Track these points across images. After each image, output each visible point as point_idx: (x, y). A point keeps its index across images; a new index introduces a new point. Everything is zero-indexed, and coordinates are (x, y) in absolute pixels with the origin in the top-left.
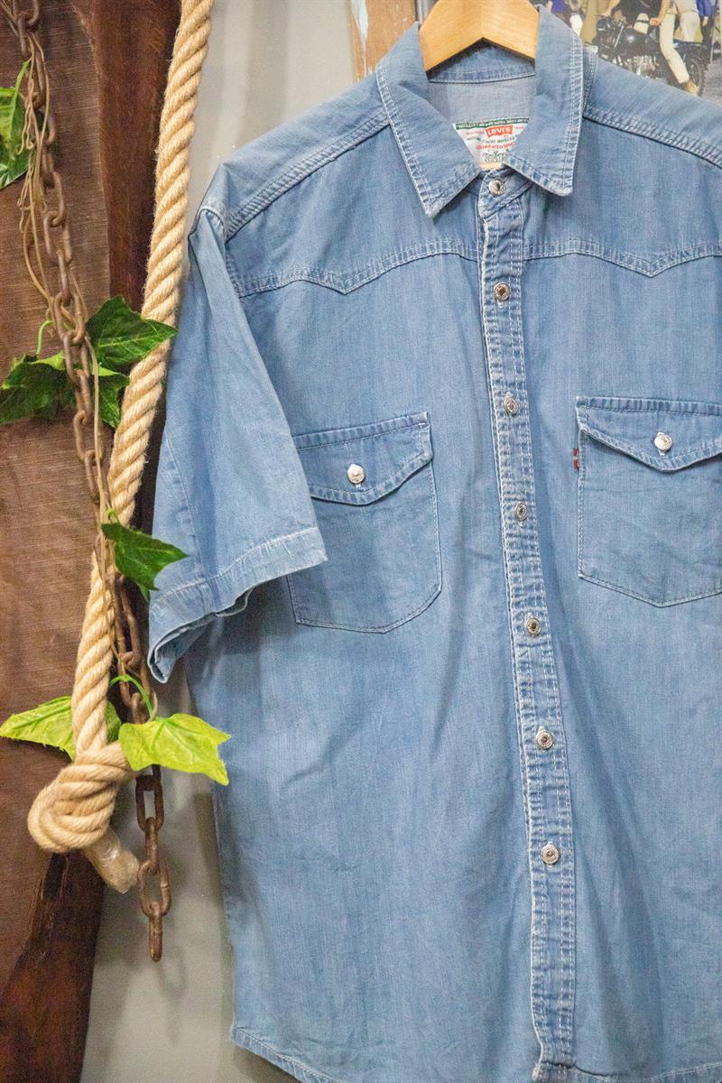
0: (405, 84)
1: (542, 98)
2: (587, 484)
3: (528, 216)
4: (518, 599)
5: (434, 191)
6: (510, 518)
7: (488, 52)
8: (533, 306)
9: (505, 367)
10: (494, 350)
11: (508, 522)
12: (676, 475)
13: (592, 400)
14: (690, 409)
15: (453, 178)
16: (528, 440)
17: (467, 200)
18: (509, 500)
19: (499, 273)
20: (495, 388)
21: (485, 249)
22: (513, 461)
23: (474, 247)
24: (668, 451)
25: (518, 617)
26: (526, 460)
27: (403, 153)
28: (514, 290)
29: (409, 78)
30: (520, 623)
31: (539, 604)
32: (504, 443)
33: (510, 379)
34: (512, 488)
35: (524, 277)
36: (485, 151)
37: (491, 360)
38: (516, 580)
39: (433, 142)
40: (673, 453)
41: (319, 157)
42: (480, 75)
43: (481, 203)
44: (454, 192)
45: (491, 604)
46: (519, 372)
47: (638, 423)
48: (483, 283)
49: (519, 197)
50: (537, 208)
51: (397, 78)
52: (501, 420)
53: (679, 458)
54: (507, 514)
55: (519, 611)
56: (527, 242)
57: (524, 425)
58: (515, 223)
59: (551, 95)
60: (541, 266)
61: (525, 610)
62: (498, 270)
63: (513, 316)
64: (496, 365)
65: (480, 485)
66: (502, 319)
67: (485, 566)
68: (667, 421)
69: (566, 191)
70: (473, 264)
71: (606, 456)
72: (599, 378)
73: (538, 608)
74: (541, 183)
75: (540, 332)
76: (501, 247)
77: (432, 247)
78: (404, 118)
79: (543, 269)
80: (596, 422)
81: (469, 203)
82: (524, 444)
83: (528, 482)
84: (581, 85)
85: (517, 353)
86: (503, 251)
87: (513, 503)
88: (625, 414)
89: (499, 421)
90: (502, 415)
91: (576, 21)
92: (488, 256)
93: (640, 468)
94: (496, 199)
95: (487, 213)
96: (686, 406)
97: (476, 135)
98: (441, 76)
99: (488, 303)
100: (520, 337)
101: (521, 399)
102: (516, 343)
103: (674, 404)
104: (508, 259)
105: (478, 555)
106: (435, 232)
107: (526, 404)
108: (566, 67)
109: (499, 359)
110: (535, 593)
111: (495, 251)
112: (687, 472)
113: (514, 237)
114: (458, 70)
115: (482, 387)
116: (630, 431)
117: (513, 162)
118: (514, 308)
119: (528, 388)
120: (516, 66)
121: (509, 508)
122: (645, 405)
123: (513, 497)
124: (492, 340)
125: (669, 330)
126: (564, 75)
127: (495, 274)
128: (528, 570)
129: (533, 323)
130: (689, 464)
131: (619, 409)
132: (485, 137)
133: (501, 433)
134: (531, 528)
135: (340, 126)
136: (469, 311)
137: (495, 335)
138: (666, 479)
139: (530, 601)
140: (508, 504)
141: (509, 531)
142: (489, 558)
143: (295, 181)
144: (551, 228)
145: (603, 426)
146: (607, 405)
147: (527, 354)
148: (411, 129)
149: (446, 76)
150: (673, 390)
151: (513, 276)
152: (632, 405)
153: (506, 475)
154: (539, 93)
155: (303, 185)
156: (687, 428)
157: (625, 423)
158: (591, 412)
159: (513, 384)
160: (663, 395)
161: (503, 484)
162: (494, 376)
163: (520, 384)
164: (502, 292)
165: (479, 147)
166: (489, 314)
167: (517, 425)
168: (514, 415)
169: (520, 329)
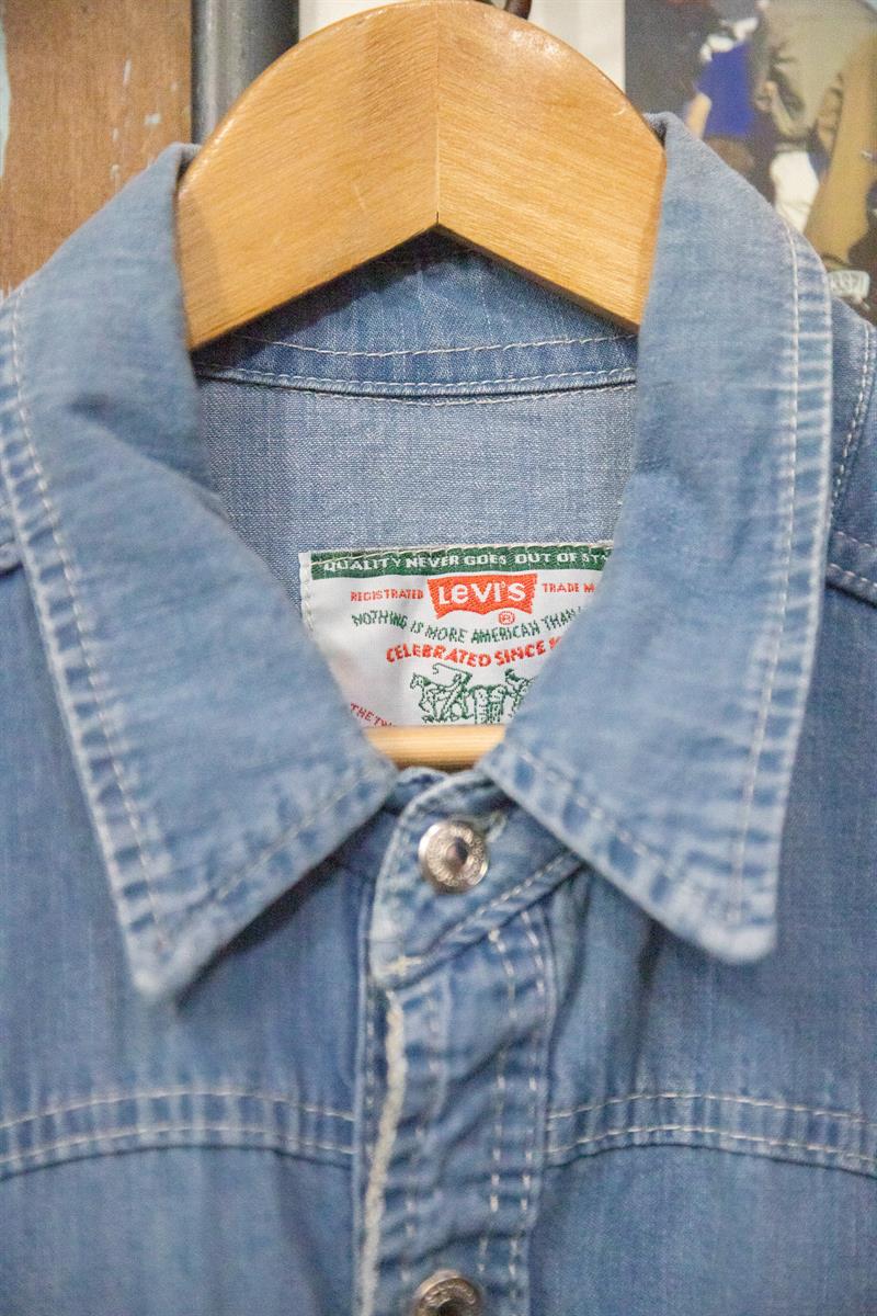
0: (92, 407)
1: (656, 489)
3: (575, 978)
5: (181, 878)
7: (455, 276)
15: (268, 823)
17: (330, 900)
19: (438, 1233)
21: (387, 1126)
23: (344, 1102)
27: (67, 699)
29: (114, 381)
35: (544, 1236)
36: (421, 666)
39: (194, 659)
42: (421, 366)
43: (384, 924)
44: (268, 886)
48: (369, 1279)
49: (545, 901)
51: (63, 385)
56: (566, 1091)
58: (517, 1016)
59: (692, 484)
60: (616, 1178)
62: (434, 1213)
69: (749, 943)
70: (332, 1183)
74: (637, 886)
76: (456, 1123)
77: (159, 1109)
78: (84, 551)
79: (626, 1187)
81: (337, 910)
84: (823, 461)
86: (461, 1138)
91: (794, 173)
92: (399, 1162)
94: (450, 908)
95: (403, 966)
97: (387, 605)
98: (266, 358)
104: (480, 1166)
106: (176, 1040)
108: (761, 383)
111: (428, 1141)
113: (514, 1070)
114: (336, 340)
117: (523, 775)
120: (560, 339)
126: (752, 417)
127: (421, 1238)
132: (424, 611)
144: (668, 1026)
148: (111, 595)
149: (285, 361)
151: (502, 1235)
154: (648, 465)
164: (449, 1310)
165: (397, 654)
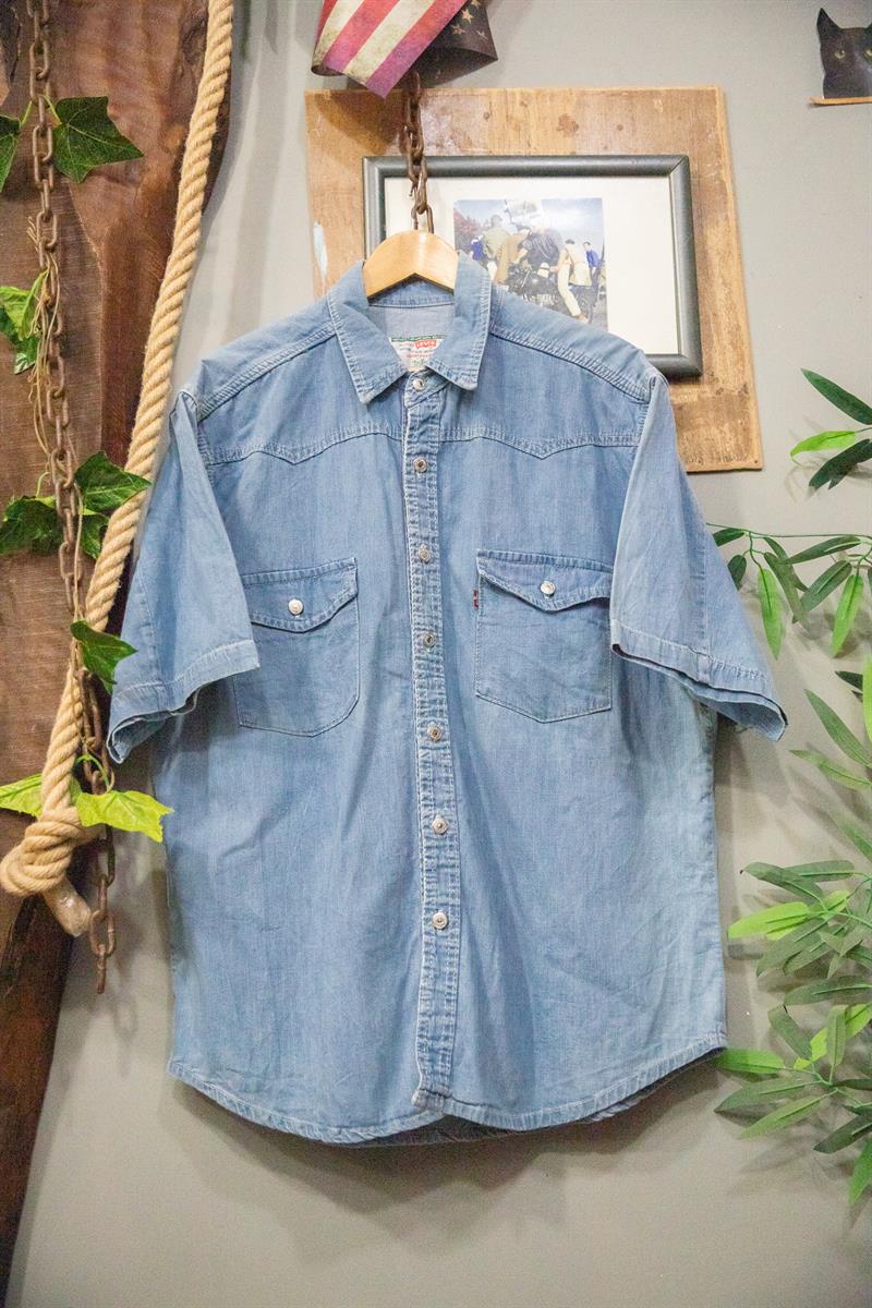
0: (348, 303)
1: (459, 319)
2: (484, 619)
3: (444, 407)
4: (423, 710)
5: (368, 385)
6: (419, 644)
7: (418, 284)
8: (446, 478)
9: (422, 524)
10: (412, 511)
11: (417, 647)
12: (558, 615)
13: (491, 553)
14: (571, 564)
15: (383, 375)
16: (439, 584)
17: (395, 395)
18: (419, 629)
19: (418, 450)
20: (412, 540)
21: (408, 431)
22: (424, 599)
23: (400, 430)
24: (552, 595)
25: (422, 725)
26: (435, 599)
27: (345, 355)
28: (431, 465)
29: (351, 299)
30: (423, 729)
31: (441, 716)
32: (417, 584)
33: (424, 534)
34: (422, 620)
35: (440, 454)
36: (414, 359)
37: (409, 518)
38: (422, 694)
39: (370, 348)
40: (555, 597)
41: (278, 357)
42: (413, 302)
43: (407, 396)
44: (384, 386)
45: (399, 714)
46: (433, 529)
47: (528, 572)
48: (405, 457)
49: (438, 392)
50: (451, 402)
51: (344, 299)
52: (415, 566)
53: (560, 601)
54: (417, 641)
55: (423, 719)
56: (443, 427)
57: (435, 571)
58: (433, 412)
59: (465, 316)
60: (454, 448)
61: (429, 719)
62: (417, 448)
63: (430, 486)
64: (413, 522)
65: (395, 617)
66: (420, 486)
67: (397, 683)
68: (552, 572)
69: (471, 386)
70: (398, 443)
71: (501, 597)
72: (497, 535)
73: (440, 719)
74: (452, 379)
75: (452, 499)
76: (421, 430)
77: (365, 429)
78: (348, 329)
79: (456, 449)
80: (493, 569)
81: (397, 397)
82: (435, 587)
83: (436, 617)
84: (489, 308)
85: (432, 515)
86: (422, 434)
87: (422, 632)
88: (517, 565)
89: (413, 566)
90: (416, 561)
91: (492, 266)
92: (410, 436)
93: (528, 607)
94: (419, 393)
95: (410, 403)
96: (568, 561)
97: (408, 347)
98: (381, 301)
99: (409, 473)
100: (435, 503)
101: (434, 551)
102: (432, 506)
103: (558, 560)
104: (426, 440)
105: (390, 673)
106: (368, 416)
107: (438, 555)
108: (477, 295)
109: (416, 518)
110: (438, 707)
111: (416, 433)
112: (566, 613)
113: (432, 423)
114: (395, 297)
115: (401, 539)
116: (522, 578)
117: (431, 364)
118: (430, 479)
119: (440, 543)
120: (441, 296)
121: (418, 636)
122: (534, 559)
123: (423, 627)
124: (411, 502)
125: (556, 501)
126: (475, 301)
127: (415, 451)
128: (433, 687)
129: (446, 491)
130: (568, 606)
131: (512, 561)
132: (414, 349)
133: (415, 575)
134: (438, 654)
135: (297, 334)
136: (392, 479)
137: (413, 499)
138: (549, 618)
139: (433, 713)
140: (418, 633)
141: (418, 655)
142: (400, 676)
143: (258, 376)
144: (462, 415)
145: (499, 573)
146: (503, 557)
147: (440, 516)
148: (352, 338)
149: (385, 302)
150: (558, 548)
151: (431, 454)
152: (523, 558)
153: (418, 610)
154: (457, 316)
155: (265, 379)
156: (568, 578)
157: (517, 572)
158: (489, 562)
159: (427, 538)
160: (550, 552)
161: (415, 618)
162: (411, 530)
163: (433, 539)
164: (420, 465)
165: (409, 356)
166: (409, 482)
167: (429, 571)
168: (427, 563)
169: (435, 496)
